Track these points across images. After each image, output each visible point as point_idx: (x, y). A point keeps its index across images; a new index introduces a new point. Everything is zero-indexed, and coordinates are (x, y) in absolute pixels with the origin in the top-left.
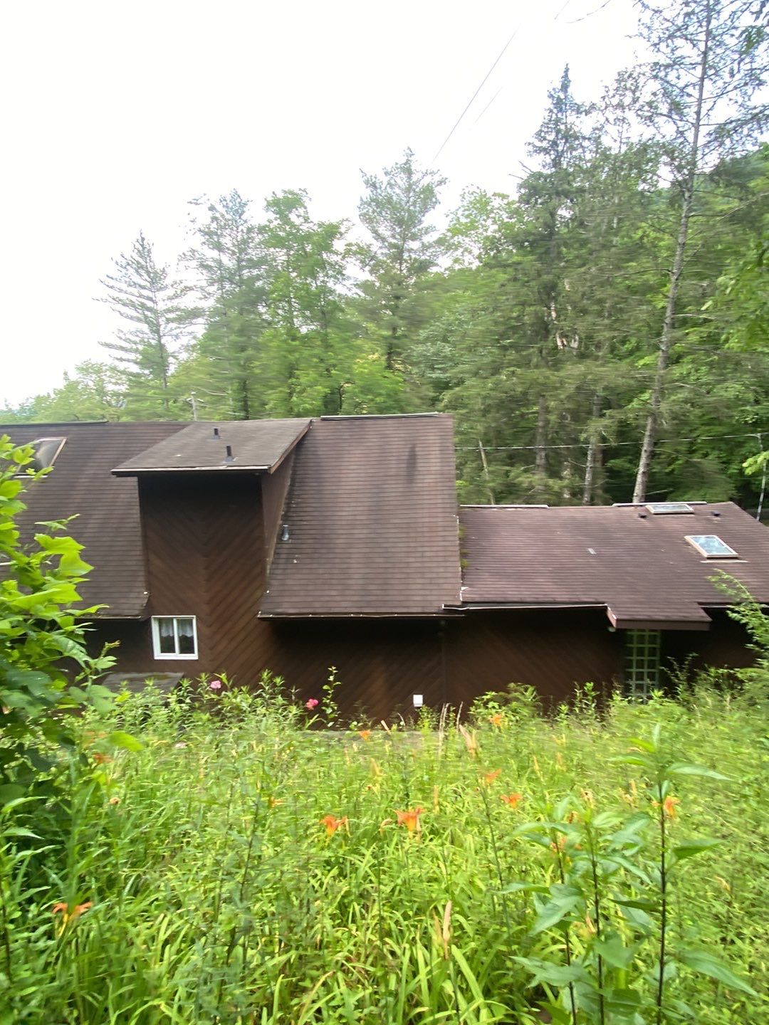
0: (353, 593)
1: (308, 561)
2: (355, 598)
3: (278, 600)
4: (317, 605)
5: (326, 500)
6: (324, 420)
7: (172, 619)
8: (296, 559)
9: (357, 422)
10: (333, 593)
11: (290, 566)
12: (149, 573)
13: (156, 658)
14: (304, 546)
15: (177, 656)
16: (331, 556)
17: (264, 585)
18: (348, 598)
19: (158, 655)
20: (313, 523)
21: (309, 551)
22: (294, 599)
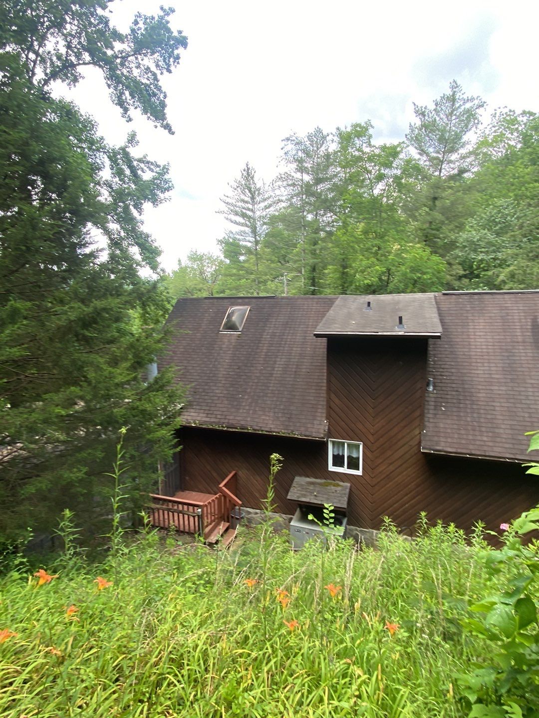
0: (504, 440)
1: (455, 409)
2: (507, 446)
3: (436, 439)
4: (471, 447)
5: (459, 360)
6: (444, 294)
7: (344, 443)
8: (444, 406)
9: (476, 297)
10: (485, 439)
11: (440, 412)
12: (329, 407)
13: (330, 469)
14: (449, 397)
15: (344, 470)
16: (475, 407)
17: (422, 426)
18: (501, 445)
19: (331, 468)
20: (453, 378)
21: (455, 401)
22: (449, 440)
